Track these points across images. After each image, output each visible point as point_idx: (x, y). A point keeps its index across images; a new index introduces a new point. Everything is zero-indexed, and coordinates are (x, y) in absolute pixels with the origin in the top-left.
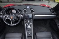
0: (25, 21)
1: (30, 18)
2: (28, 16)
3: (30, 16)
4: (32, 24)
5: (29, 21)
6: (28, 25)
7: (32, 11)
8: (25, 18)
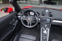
0: (42, 24)
1: (47, 23)
2: (46, 21)
3: (48, 20)
4: (49, 29)
5: (46, 26)
6: (44, 29)
7: (51, 16)
8: (42, 22)
